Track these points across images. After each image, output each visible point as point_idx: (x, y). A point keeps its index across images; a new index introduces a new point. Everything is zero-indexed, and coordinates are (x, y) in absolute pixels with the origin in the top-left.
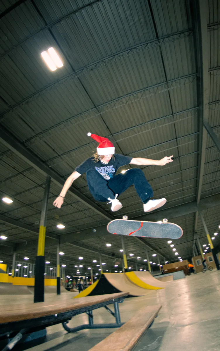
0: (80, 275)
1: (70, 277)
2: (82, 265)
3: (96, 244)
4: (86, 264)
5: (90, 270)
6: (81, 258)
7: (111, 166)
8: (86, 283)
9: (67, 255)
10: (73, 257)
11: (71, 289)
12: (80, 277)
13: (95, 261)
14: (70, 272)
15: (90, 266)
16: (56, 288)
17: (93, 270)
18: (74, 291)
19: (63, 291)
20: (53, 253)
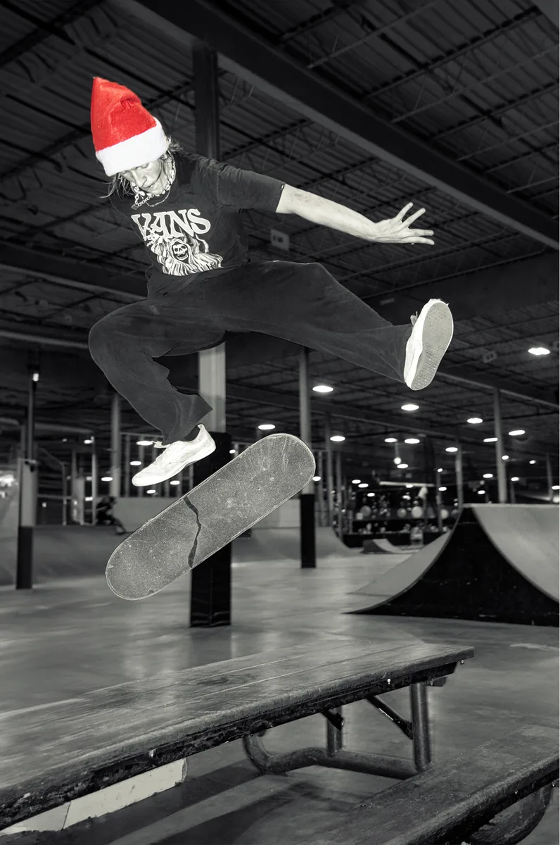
0: (409, 476)
1: (365, 485)
2: (414, 435)
3: (476, 346)
4: (433, 433)
5: (453, 456)
6: (410, 407)
7: (191, 211)
8: (437, 513)
9: (349, 397)
10: (374, 402)
11: (366, 542)
12: (409, 486)
13: (475, 421)
14: (365, 464)
15: (453, 440)
16: (296, 535)
17: (466, 459)
18: (378, 551)
19: (330, 551)
20: (285, 387)
